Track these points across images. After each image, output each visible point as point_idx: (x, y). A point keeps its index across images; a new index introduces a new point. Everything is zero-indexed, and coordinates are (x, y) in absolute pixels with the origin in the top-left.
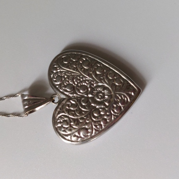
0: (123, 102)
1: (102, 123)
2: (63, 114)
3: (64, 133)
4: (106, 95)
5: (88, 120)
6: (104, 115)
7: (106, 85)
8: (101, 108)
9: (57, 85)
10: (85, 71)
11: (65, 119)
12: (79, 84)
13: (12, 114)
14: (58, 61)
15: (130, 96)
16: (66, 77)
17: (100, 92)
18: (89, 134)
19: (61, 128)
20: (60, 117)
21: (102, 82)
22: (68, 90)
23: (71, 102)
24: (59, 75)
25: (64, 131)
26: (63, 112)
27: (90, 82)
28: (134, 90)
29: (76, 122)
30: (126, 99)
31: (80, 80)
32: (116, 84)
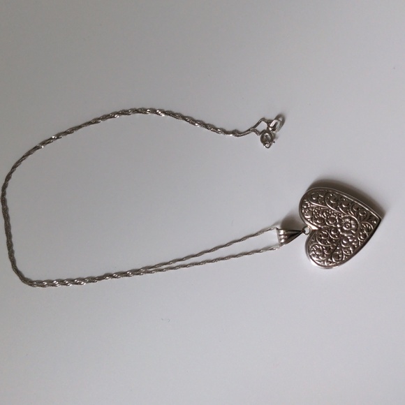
0: (368, 230)
1: (351, 249)
2: (316, 243)
3: (318, 259)
4: (353, 225)
5: (338, 247)
6: (352, 242)
7: (353, 217)
8: (349, 236)
9: (309, 218)
10: (332, 205)
11: (318, 247)
12: (328, 217)
13: (262, 249)
14: (307, 197)
15: (373, 224)
16: (316, 211)
17: (348, 222)
18: (340, 259)
19: (315, 255)
20: (314, 246)
21: (348, 214)
22: (319, 222)
23: (323, 233)
24: (310, 210)
26: (316, 241)
27: (338, 215)
28: (376, 220)
29: (328, 250)
30: (370, 227)
31: (328, 213)
32: (361, 215)
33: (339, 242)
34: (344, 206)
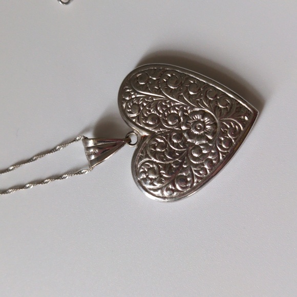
0: (235, 132)
1: (206, 167)
2: (148, 159)
3: (152, 187)
4: (208, 125)
5: (185, 165)
6: (208, 155)
7: (206, 110)
8: (202, 145)
9: (134, 118)
10: (171, 92)
11: (151, 166)
12: (166, 113)
14: (131, 82)
15: (243, 121)
16: (145, 104)
17: (199, 121)
18: (189, 185)
19: (146, 180)
20: (143, 164)
21: (199, 107)
22: (151, 123)
23: (157, 141)
24: (135, 103)
25: (152, 184)
26: (147, 156)
27: (183, 108)
28: (248, 113)
29: (167, 169)
30: (237, 127)
31: (166, 106)
32: (220, 106)
33: (185, 156)
34: (191, 93)
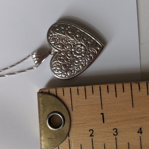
1: (80, 67)
2: (57, 61)
3: (57, 73)
4: (83, 50)
5: (72, 65)
6: (81, 62)
7: (83, 44)
8: (80, 58)
9: (53, 44)
10: (69, 35)
11: (58, 64)
12: (66, 43)
14: (53, 29)
15: (97, 50)
16: (58, 38)
17: (79, 48)
18: (73, 73)
19: (56, 70)
20: (55, 63)
21: (80, 42)
22: (60, 47)
23: (61, 54)
24: (54, 38)
25: (58, 71)
26: (57, 60)
27: (73, 42)
28: (100, 47)
29: (65, 66)
30: (94, 52)
31: (66, 40)
32: (89, 43)
33: (72, 62)
34: (77, 36)
